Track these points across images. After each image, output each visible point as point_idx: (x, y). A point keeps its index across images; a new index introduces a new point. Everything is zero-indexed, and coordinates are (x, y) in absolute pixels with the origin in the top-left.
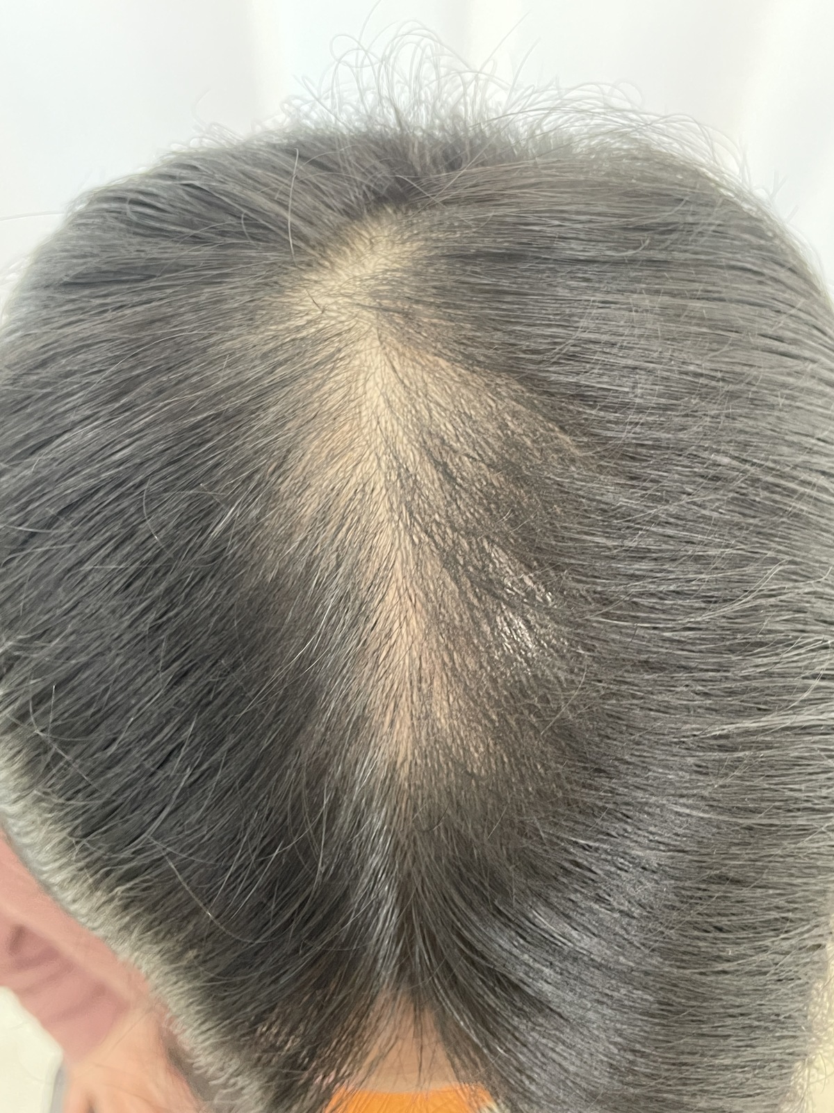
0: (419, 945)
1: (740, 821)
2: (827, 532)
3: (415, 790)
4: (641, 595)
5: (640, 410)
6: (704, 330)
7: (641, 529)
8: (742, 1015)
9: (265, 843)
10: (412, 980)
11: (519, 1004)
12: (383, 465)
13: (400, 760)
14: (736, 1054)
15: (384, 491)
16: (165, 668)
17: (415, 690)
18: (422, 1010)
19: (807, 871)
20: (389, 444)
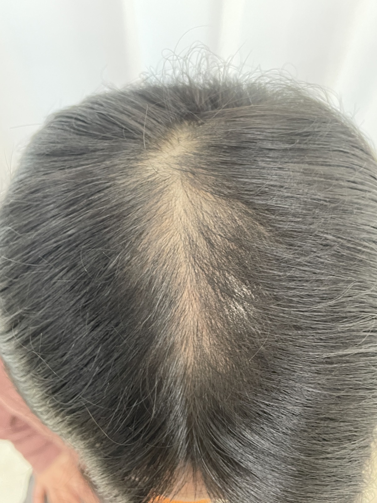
0: (196, 445)
1: (334, 394)
2: (374, 267)
3: (195, 378)
4: (293, 296)
5: (294, 215)
6: (322, 179)
7: (293, 268)
8: (334, 476)
9: (130, 400)
10: (193, 459)
11: (238, 471)
12: (183, 239)
13: (188, 364)
14: (331, 492)
15: (183, 249)
16: (88, 324)
17: (195, 335)
18: (196, 471)
19: (363, 415)
20: (185, 229)
